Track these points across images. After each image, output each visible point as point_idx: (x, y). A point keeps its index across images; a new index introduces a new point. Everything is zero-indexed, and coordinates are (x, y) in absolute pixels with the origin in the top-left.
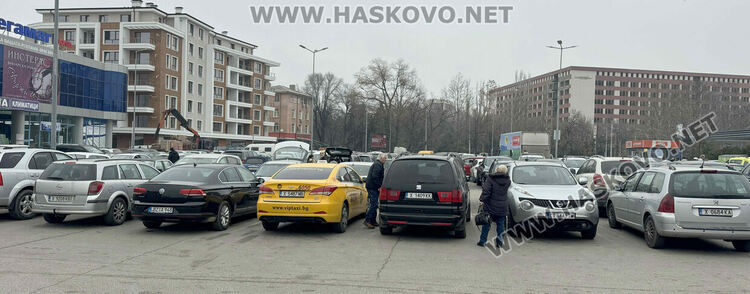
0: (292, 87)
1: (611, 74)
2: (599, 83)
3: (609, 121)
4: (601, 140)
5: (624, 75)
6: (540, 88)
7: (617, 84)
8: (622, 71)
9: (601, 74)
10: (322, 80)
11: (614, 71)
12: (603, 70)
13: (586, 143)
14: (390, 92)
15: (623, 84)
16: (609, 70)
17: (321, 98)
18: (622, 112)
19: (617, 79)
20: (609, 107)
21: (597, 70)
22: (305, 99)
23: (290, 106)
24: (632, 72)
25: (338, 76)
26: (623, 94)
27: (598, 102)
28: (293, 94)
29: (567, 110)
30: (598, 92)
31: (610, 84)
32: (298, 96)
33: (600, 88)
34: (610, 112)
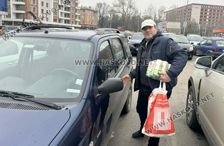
0: (90, 7)
1: (207, 7)
2: (202, 10)
3: (205, 24)
4: (201, 30)
5: (211, 7)
6: (181, 11)
7: (208, 10)
8: (210, 6)
9: (203, 6)
10: (102, 5)
11: (208, 5)
12: (204, 5)
13: (196, 31)
14: (125, 10)
15: (211, 10)
16: (206, 5)
17: (101, 11)
18: (209, 20)
19: (209, 8)
20: (205, 18)
21: (202, 5)
22: (95, 12)
23: (88, 14)
24: (214, 6)
25: (107, 4)
26: (210, 14)
27: (201, 17)
28: (90, 10)
29: (190, 19)
30: (201, 13)
31: (206, 10)
32: (92, 10)
33: (202, 11)
34: (205, 20)
